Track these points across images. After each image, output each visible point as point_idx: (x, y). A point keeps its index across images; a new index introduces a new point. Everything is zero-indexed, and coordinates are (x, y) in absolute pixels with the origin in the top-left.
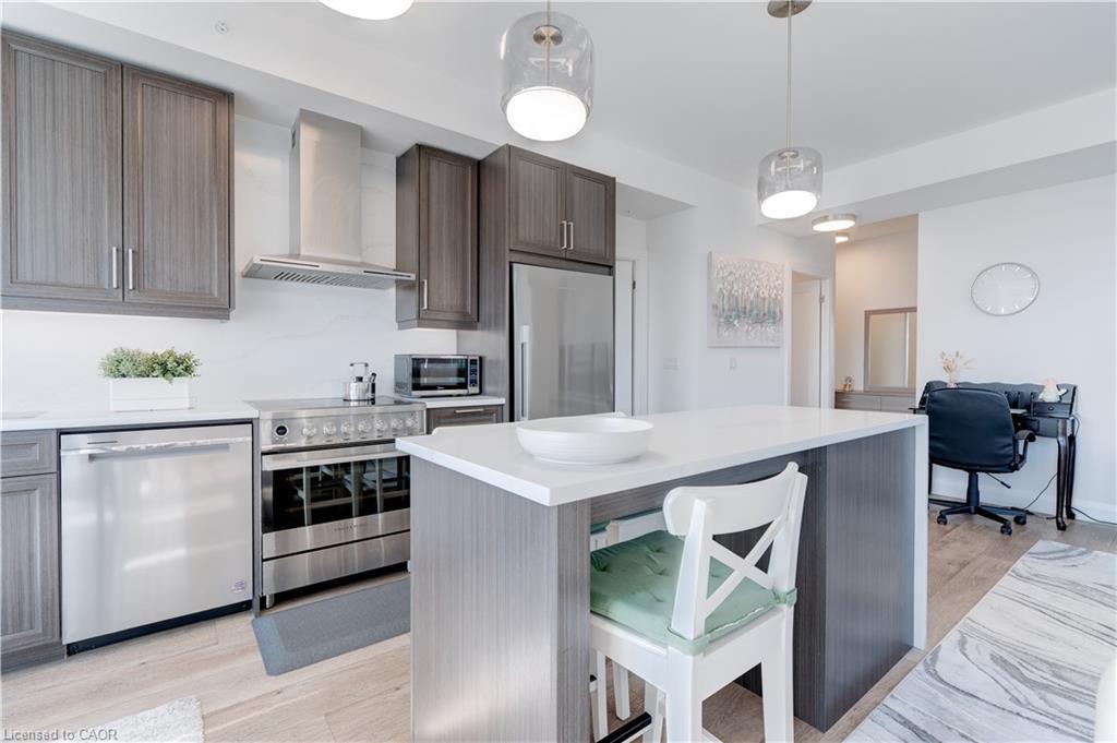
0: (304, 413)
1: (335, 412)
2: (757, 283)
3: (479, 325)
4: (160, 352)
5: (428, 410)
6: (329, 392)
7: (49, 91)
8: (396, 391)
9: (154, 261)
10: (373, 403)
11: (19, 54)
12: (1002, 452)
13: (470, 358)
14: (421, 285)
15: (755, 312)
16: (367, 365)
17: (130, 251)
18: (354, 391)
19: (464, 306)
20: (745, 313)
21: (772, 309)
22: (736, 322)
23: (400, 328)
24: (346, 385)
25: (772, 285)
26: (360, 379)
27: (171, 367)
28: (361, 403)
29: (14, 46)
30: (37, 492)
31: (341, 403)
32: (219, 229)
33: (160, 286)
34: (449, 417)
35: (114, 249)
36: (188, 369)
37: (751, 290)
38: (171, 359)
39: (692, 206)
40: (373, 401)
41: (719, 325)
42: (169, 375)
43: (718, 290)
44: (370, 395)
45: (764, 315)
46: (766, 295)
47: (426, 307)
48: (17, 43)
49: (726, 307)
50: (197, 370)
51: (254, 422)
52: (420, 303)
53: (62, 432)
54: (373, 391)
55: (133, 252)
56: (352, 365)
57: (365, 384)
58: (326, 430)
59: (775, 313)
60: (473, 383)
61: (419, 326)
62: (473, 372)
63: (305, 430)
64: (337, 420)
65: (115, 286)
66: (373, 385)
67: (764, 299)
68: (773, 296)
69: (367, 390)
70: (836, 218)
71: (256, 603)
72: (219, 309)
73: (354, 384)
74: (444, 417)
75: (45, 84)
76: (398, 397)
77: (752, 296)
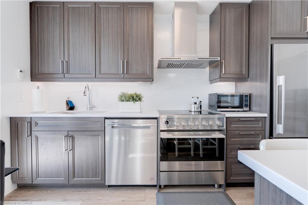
0: (176, 116)
1: (186, 116)
3: (249, 79)
4: (132, 93)
5: (227, 118)
6: (184, 108)
7: (107, 17)
8: (209, 109)
9: (131, 64)
10: (201, 113)
11: (101, 8)
13: (244, 94)
14: (221, 63)
16: (198, 98)
17: (125, 61)
18: (193, 108)
19: (241, 71)
23: (211, 84)
24: (191, 105)
26: (196, 103)
27: (136, 98)
28: (196, 113)
29: (100, 6)
30: (100, 136)
31: (188, 113)
32: (149, 51)
33: (133, 72)
34: (237, 121)
35: (121, 61)
36: (140, 99)
38: (135, 95)
40: (200, 112)
42: (134, 101)
44: (199, 110)
47: (224, 73)
48: (101, 5)
50: (143, 99)
51: (158, 119)
52: (221, 71)
53: (106, 118)
54: (201, 108)
55: (126, 62)
56: (193, 98)
57: (198, 105)
58: (183, 123)
60: (246, 106)
61: (220, 81)
62: (246, 100)
63: (175, 123)
64: (187, 120)
65: (121, 73)
66: (201, 106)
69: (198, 108)
71: (158, 186)
72: (149, 78)
73: (193, 105)
74: (234, 121)
75: (106, 15)
76: (210, 111)
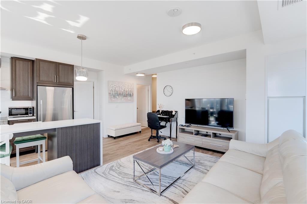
2: (124, 87)
5: (8, 121)
12: (157, 126)
13: (29, 107)
14: (13, 91)
15: (123, 94)
20: (120, 94)
21: (129, 93)
22: (117, 97)
25: (129, 88)
37: (122, 89)
39: (103, 71)
41: (111, 97)
43: (111, 89)
45: (127, 95)
46: (127, 90)
47: (14, 96)
49: (114, 93)
52: (12, 95)
59: (131, 94)
60: (31, 113)
62: (31, 111)
67: (127, 91)
68: (130, 90)
70: (140, 74)
77: (122, 91)
